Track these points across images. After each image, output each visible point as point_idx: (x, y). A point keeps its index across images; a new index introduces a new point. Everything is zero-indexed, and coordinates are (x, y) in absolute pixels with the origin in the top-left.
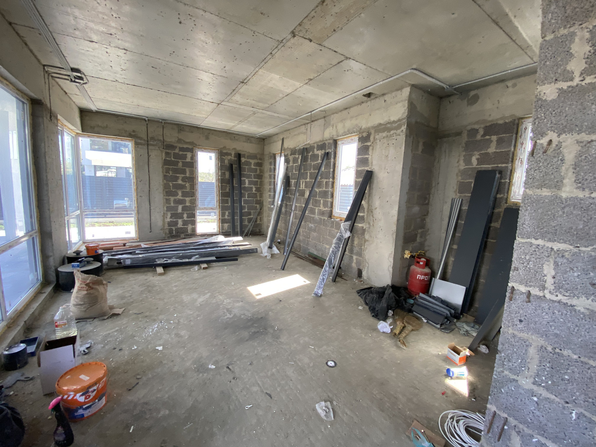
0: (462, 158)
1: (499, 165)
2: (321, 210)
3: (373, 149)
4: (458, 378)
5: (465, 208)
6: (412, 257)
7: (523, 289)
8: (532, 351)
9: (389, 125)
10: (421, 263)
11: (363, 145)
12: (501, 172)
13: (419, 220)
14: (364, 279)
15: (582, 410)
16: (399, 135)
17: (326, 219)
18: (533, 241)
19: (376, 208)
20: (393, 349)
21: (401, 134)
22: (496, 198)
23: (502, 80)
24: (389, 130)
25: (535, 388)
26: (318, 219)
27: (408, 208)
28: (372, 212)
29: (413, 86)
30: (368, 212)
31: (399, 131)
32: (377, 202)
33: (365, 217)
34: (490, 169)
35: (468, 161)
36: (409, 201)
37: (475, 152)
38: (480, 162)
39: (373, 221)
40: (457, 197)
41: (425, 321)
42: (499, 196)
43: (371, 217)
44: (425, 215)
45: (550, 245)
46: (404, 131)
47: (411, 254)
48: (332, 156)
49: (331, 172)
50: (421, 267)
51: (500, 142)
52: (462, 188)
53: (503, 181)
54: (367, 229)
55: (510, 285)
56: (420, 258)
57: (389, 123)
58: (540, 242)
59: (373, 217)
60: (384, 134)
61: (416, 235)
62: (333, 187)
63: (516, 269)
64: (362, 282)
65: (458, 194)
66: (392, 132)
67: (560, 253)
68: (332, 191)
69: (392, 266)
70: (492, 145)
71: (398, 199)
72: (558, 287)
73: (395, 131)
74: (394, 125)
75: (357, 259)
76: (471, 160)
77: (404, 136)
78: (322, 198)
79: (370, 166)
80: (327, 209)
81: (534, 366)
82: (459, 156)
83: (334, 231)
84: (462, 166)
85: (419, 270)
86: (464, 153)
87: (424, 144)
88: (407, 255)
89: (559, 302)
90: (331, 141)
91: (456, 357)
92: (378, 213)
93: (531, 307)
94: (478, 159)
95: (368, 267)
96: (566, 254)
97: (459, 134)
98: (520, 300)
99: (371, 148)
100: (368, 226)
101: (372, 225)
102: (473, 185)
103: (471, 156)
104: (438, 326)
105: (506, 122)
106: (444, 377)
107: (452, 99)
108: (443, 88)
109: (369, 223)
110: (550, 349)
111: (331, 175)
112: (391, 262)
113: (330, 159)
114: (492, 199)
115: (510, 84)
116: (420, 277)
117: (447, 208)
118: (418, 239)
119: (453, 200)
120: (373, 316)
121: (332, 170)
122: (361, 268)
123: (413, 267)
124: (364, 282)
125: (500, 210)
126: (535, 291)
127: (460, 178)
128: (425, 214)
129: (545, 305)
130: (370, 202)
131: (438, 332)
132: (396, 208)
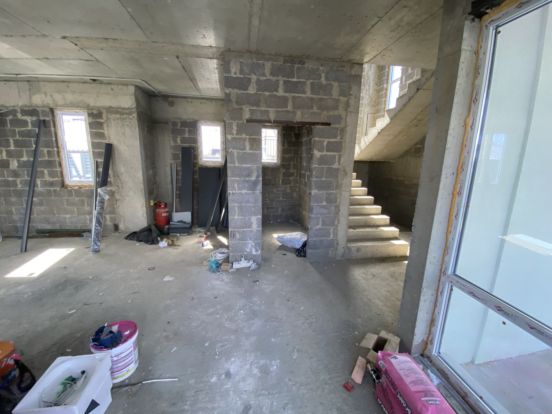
0: (171, 139)
1: (192, 145)
2: (46, 181)
3: (108, 126)
4: (206, 245)
5: (179, 168)
6: (155, 204)
7: (231, 192)
8: (236, 208)
9: (119, 110)
10: (162, 206)
11: (94, 120)
12: (193, 149)
13: (153, 179)
14: (122, 231)
15: (248, 217)
16: (132, 119)
17: (58, 189)
18: (232, 178)
19: (122, 174)
20: (175, 251)
21: (133, 119)
22: (193, 162)
23: (185, 98)
24: (122, 114)
25: (238, 217)
26: (44, 191)
27: (147, 171)
28: (118, 177)
29: (137, 87)
30: (114, 177)
31: (131, 117)
32: (122, 169)
33: (112, 181)
34: (188, 146)
35: (175, 141)
36: (146, 167)
37: (178, 136)
38: (182, 142)
39: (122, 184)
40: (173, 163)
41: (178, 235)
42: (194, 161)
43: (119, 182)
44: (155, 176)
45: (235, 179)
46: (136, 117)
47: (154, 202)
48: (52, 125)
49: (54, 142)
50: (163, 208)
51: (190, 132)
52: (175, 157)
53: (195, 153)
54: (116, 191)
55: (228, 192)
56: (161, 203)
57: (119, 108)
58: (233, 178)
59: (121, 181)
60: (118, 116)
61: (153, 189)
62: (59, 156)
63: (229, 187)
64: (121, 233)
65: (173, 161)
66: (125, 116)
67: (237, 180)
68: (59, 160)
69: (145, 213)
70: (186, 133)
71: (140, 166)
72: (238, 189)
73: (127, 116)
74: (125, 111)
75: (110, 218)
76: (177, 140)
77: (136, 121)
78: (45, 168)
79: (108, 140)
80: (57, 179)
81: (237, 212)
82: (170, 137)
83: (75, 199)
84: (173, 144)
85: (163, 210)
86: (172, 136)
87: (147, 127)
88: (152, 204)
89: (239, 193)
90: (47, 110)
91: (203, 239)
92: (125, 178)
93: (234, 196)
94: (180, 140)
95: (124, 220)
96: (239, 181)
97: (166, 123)
98: (231, 195)
99: (105, 125)
100: (116, 188)
101: (120, 187)
102: (181, 155)
103: (177, 138)
104: (186, 234)
105: (191, 122)
106: (202, 248)
107: (158, 99)
108: (155, 92)
109: (118, 186)
110: (239, 205)
111: (55, 144)
112: (144, 210)
113: (50, 127)
114: (192, 163)
115: (189, 100)
116: (164, 215)
117: (168, 169)
118: (155, 192)
119: (171, 164)
120: (150, 244)
121: (54, 139)
122: (117, 223)
123: (158, 210)
124: (123, 233)
125: (197, 169)
126: (234, 192)
127: (172, 151)
128: (155, 174)
129: (237, 195)
130: (115, 169)
131: (188, 236)
132: (141, 172)
